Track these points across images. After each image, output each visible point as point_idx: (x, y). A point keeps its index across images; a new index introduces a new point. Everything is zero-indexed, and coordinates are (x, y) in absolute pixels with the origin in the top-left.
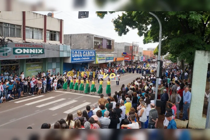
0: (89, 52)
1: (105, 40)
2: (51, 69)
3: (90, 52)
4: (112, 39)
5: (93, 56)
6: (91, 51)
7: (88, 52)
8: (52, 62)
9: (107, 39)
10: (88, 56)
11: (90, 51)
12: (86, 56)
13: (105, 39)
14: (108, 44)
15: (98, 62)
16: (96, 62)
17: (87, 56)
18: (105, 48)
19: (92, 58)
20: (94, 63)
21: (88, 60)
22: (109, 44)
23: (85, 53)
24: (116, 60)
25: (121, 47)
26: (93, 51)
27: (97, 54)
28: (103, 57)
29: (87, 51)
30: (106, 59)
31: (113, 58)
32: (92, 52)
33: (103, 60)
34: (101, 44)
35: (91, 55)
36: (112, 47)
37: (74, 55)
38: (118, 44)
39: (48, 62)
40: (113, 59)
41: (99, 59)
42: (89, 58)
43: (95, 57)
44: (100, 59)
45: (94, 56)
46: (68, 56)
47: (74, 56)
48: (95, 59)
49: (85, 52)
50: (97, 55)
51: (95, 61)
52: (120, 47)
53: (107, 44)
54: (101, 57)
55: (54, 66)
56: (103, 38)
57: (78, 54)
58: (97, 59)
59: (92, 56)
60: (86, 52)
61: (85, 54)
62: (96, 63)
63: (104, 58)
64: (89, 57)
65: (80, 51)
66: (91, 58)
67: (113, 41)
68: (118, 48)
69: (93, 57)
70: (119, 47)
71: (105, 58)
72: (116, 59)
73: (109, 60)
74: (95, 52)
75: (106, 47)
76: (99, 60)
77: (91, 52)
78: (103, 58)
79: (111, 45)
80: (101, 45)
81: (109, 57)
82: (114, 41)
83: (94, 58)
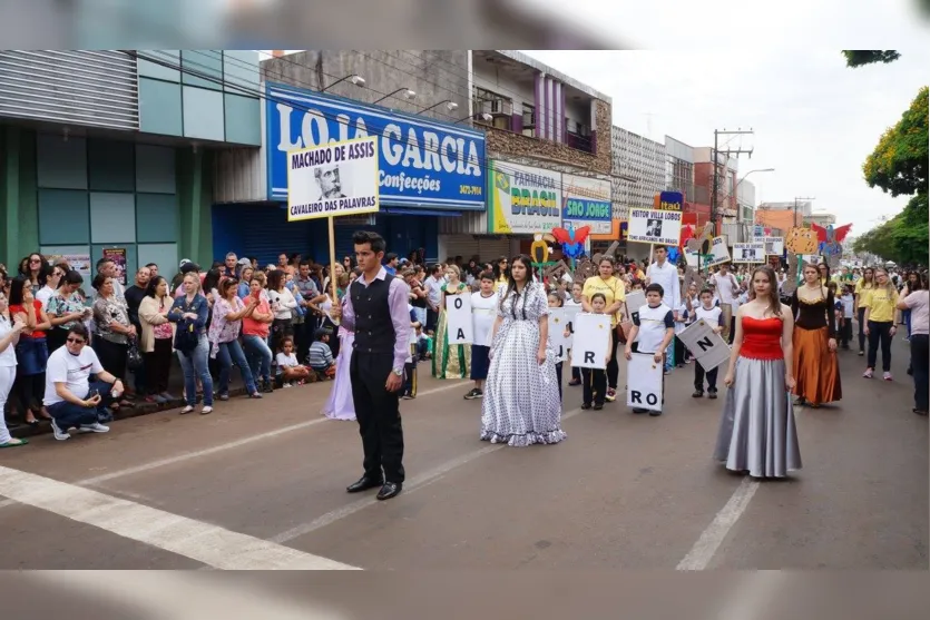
0: (435, 137)
1: (551, 83)
2: (84, 252)
3: (441, 136)
4: (599, 93)
5: (468, 172)
6: (456, 137)
7: (427, 136)
8: (90, 190)
9: (563, 85)
10: (428, 166)
11: (446, 134)
12: (406, 163)
13: (556, 81)
14: (572, 128)
15: (508, 222)
16: (490, 223)
17: (418, 164)
18: (551, 137)
19: (464, 189)
20: (481, 227)
21: (427, 193)
22: (579, 126)
23: (404, 142)
24: (625, 233)
25: (648, 161)
26: (468, 140)
27: (497, 164)
28: (543, 196)
29: (419, 131)
30: (565, 210)
31: (605, 212)
32: (461, 142)
33: (544, 211)
34: (524, 112)
35: (449, 167)
36: (600, 145)
37: (296, 133)
38: (634, 139)
39: (41, 183)
40: (610, 219)
41: (517, 200)
42: (434, 185)
43: (483, 181)
44: (523, 201)
45: (477, 172)
46: (233, 139)
47: (294, 141)
48: (485, 196)
49: (405, 128)
50: (499, 171)
51: (482, 212)
52: (643, 160)
53: (565, 121)
54: (531, 189)
55: (113, 220)
56: (537, 72)
57: (334, 134)
58: (502, 202)
59: (461, 170)
60: (412, 132)
61: (398, 148)
62: (497, 230)
63: (547, 204)
64: (433, 174)
65: (354, 117)
66: (450, 183)
67: (605, 105)
68: (634, 165)
69: (470, 180)
70: (636, 157)
71: (558, 205)
72: (624, 226)
73: (582, 218)
74: (481, 146)
75: (559, 132)
76: (516, 210)
77: (448, 140)
78: (540, 202)
79: (594, 127)
80: (528, 121)
81: (585, 202)
82: (609, 105)
83: (476, 190)
